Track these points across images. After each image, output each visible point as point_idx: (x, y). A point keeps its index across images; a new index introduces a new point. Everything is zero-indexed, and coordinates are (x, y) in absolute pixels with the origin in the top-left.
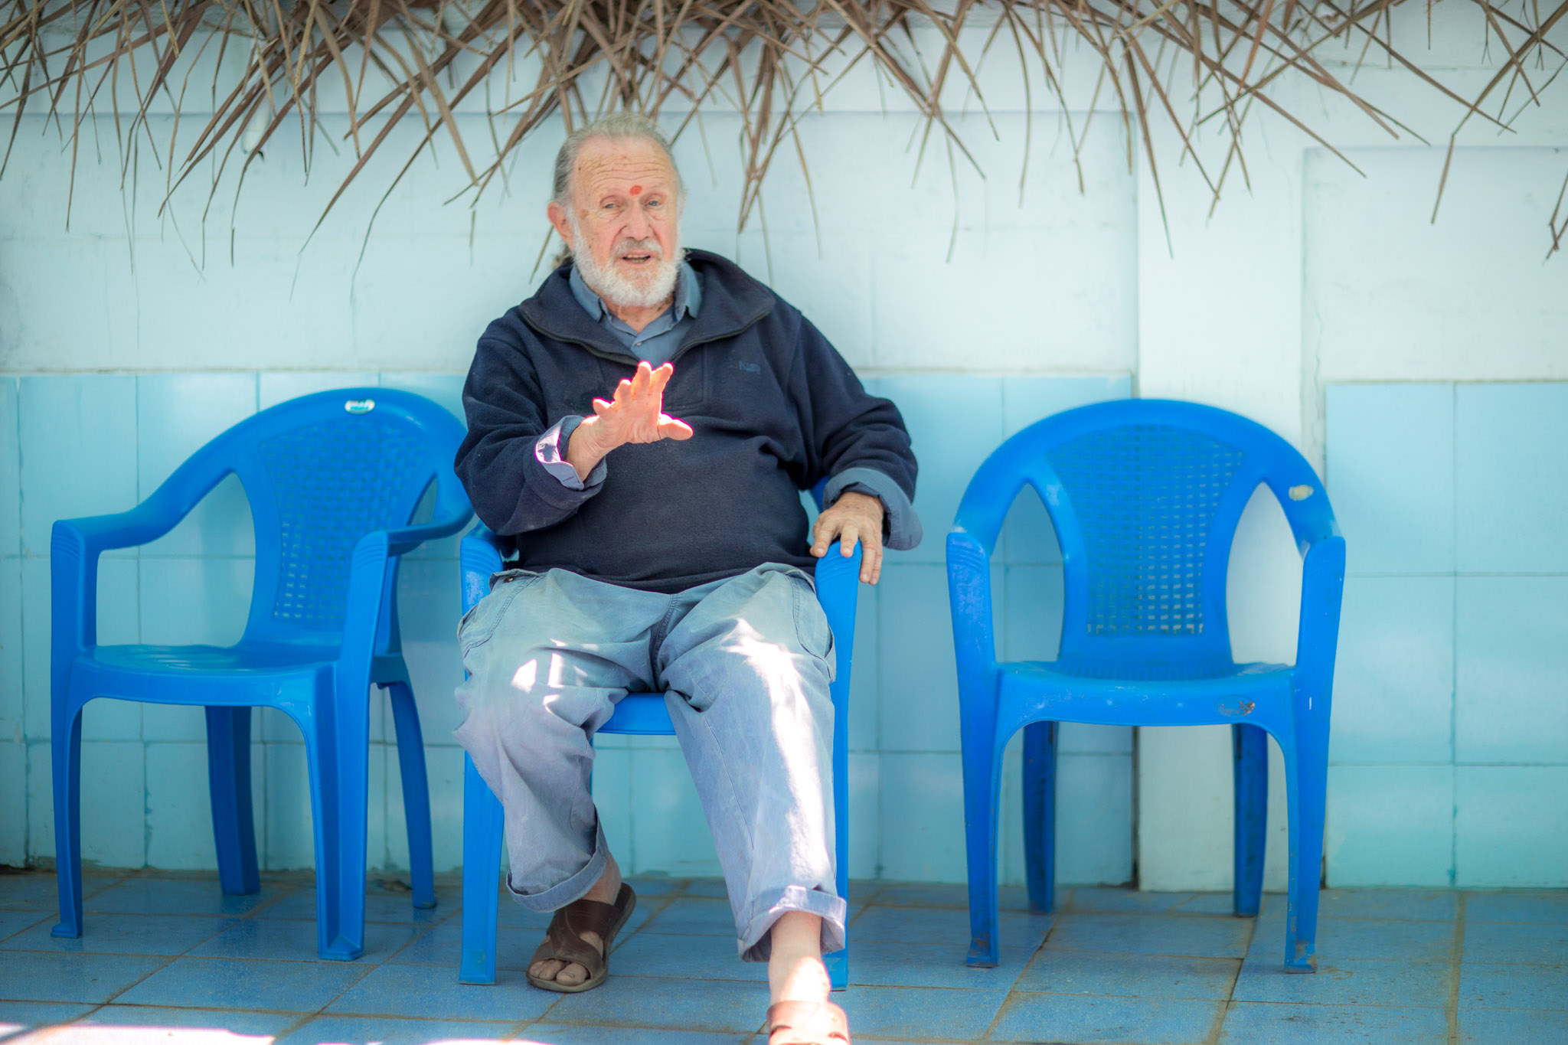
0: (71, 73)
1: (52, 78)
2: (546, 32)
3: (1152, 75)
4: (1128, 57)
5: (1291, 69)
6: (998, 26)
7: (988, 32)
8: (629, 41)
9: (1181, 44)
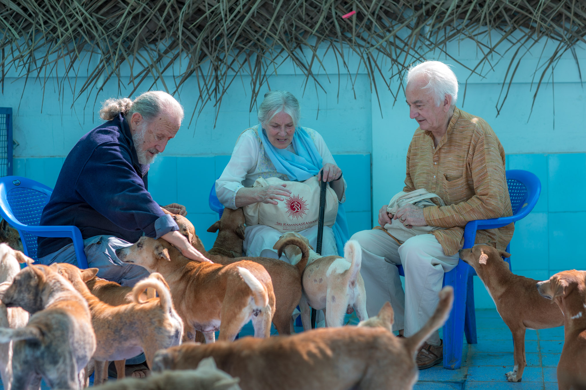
0: (44, 65)
1: (38, 67)
2: (190, 51)
3: (375, 62)
4: (368, 58)
6: (328, 48)
7: (325, 50)
8: (215, 54)
9: (384, 54)
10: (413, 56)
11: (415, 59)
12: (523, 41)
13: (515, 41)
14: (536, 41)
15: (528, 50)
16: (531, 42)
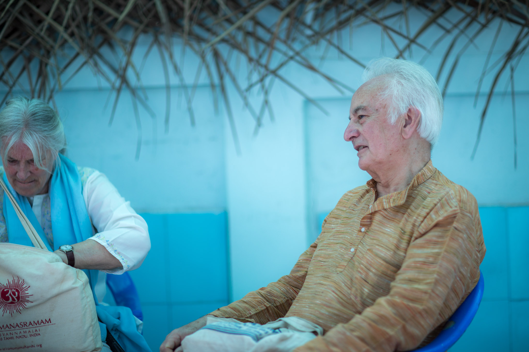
5: (292, 61)
10: (284, 53)
11: (286, 58)
12: (462, 26)
13: (449, 26)
14: (484, 26)
15: (471, 40)
16: (476, 27)
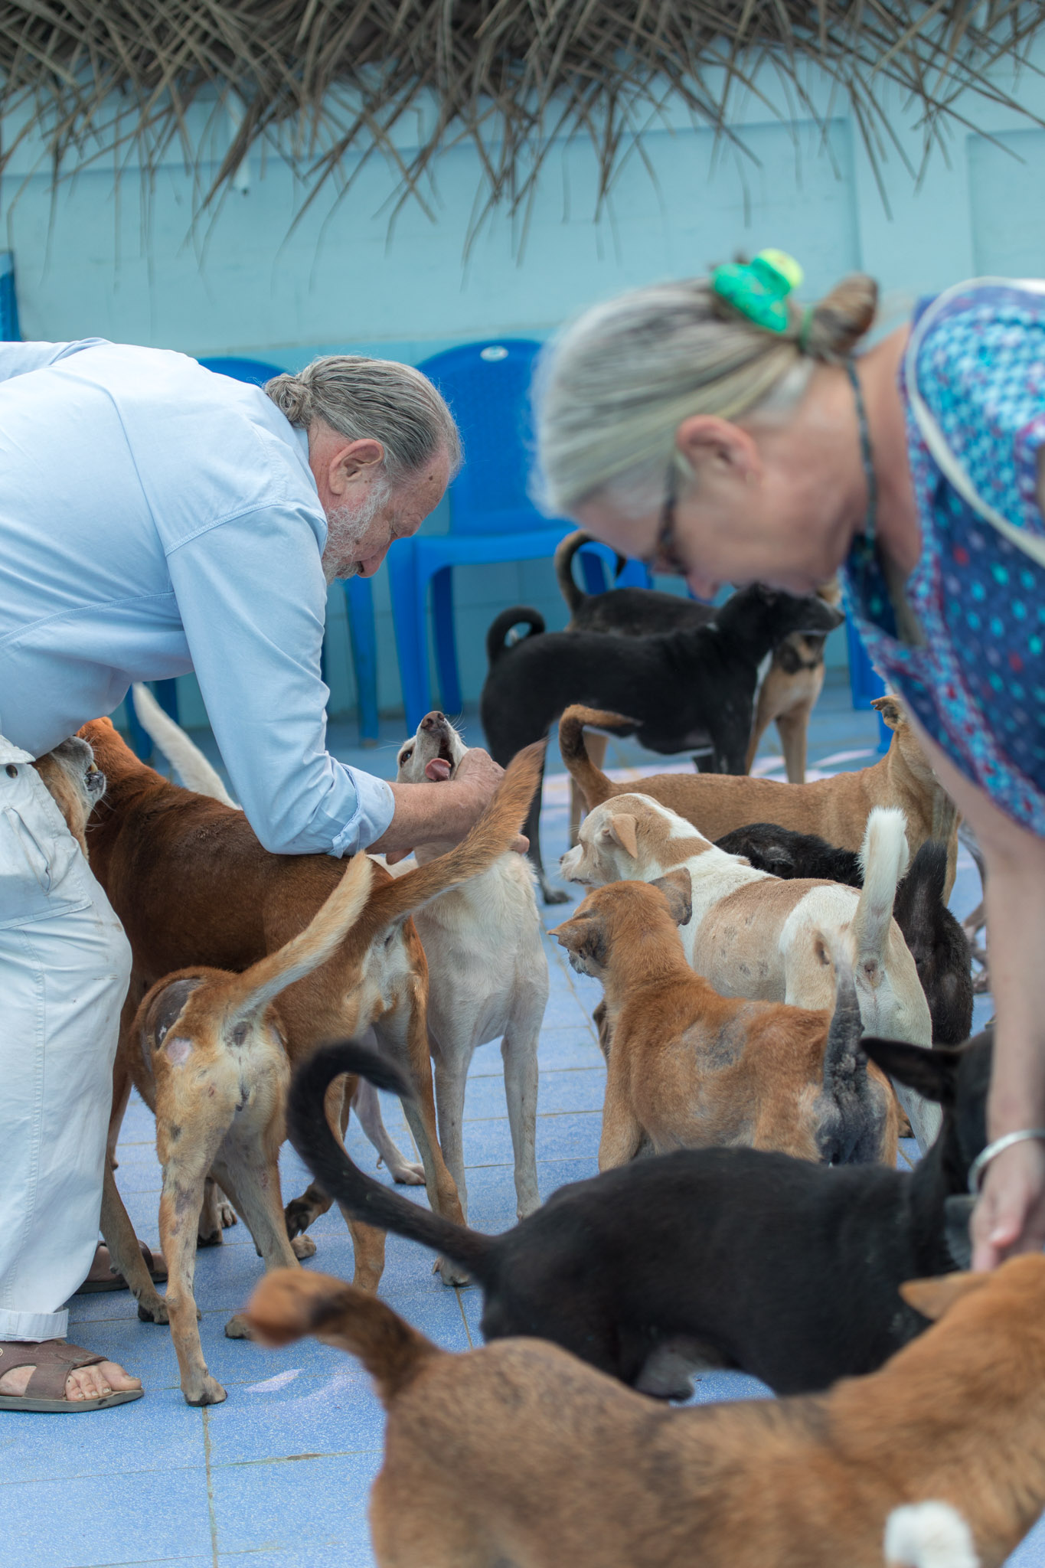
3: (870, 94)
5: (969, 92)
10: (955, 77)
11: (957, 85)
